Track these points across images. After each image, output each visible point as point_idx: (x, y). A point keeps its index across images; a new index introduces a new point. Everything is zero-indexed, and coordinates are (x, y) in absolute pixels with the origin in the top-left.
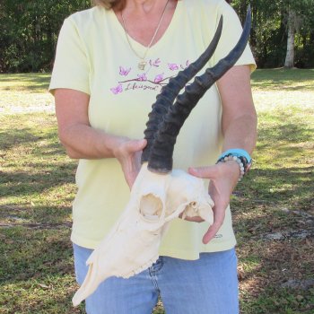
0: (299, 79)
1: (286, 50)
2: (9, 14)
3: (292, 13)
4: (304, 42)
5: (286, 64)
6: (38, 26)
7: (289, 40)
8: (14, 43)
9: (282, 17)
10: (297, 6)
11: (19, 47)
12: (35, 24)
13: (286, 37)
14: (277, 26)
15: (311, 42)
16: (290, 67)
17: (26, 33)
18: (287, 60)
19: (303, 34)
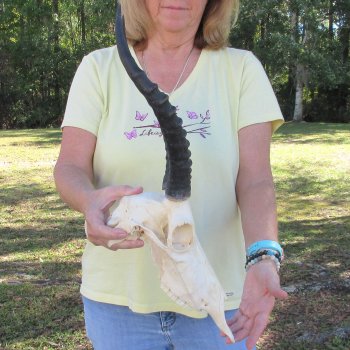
0: (308, 133)
1: (294, 104)
2: (16, 69)
3: (300, 67)
4: (312, 96)
5: (295, 118)
6: (46, 81)
7: (298, 94)
8: (21, 98)
9: (290, 71)
10: (305, 60)
11: (26, 103)
12: (42, 79)
13: (294, 91)
14: (285, 80)
15: (319, 95)
16: (298, 121)
17: (34, 88)
18: (295, 114)
19: (311, 88)
